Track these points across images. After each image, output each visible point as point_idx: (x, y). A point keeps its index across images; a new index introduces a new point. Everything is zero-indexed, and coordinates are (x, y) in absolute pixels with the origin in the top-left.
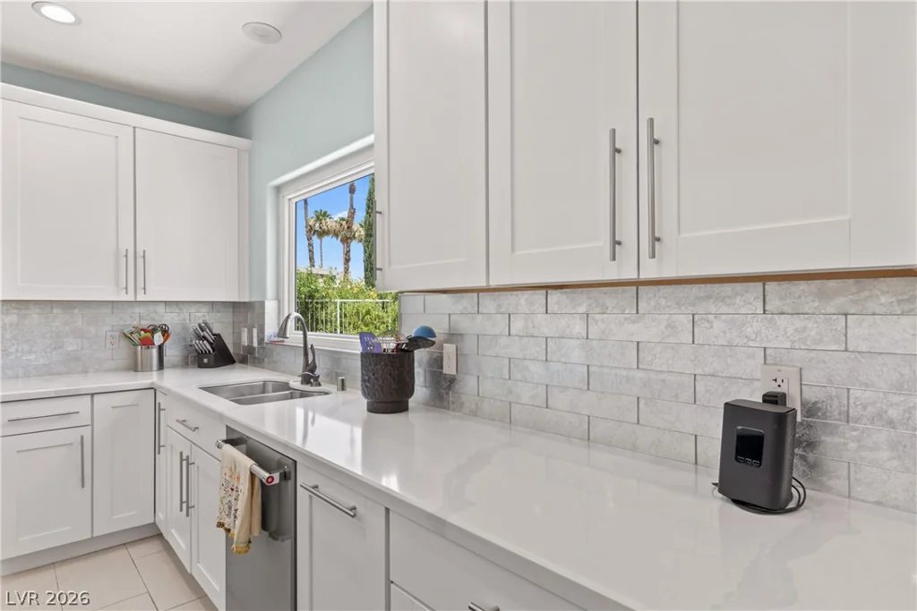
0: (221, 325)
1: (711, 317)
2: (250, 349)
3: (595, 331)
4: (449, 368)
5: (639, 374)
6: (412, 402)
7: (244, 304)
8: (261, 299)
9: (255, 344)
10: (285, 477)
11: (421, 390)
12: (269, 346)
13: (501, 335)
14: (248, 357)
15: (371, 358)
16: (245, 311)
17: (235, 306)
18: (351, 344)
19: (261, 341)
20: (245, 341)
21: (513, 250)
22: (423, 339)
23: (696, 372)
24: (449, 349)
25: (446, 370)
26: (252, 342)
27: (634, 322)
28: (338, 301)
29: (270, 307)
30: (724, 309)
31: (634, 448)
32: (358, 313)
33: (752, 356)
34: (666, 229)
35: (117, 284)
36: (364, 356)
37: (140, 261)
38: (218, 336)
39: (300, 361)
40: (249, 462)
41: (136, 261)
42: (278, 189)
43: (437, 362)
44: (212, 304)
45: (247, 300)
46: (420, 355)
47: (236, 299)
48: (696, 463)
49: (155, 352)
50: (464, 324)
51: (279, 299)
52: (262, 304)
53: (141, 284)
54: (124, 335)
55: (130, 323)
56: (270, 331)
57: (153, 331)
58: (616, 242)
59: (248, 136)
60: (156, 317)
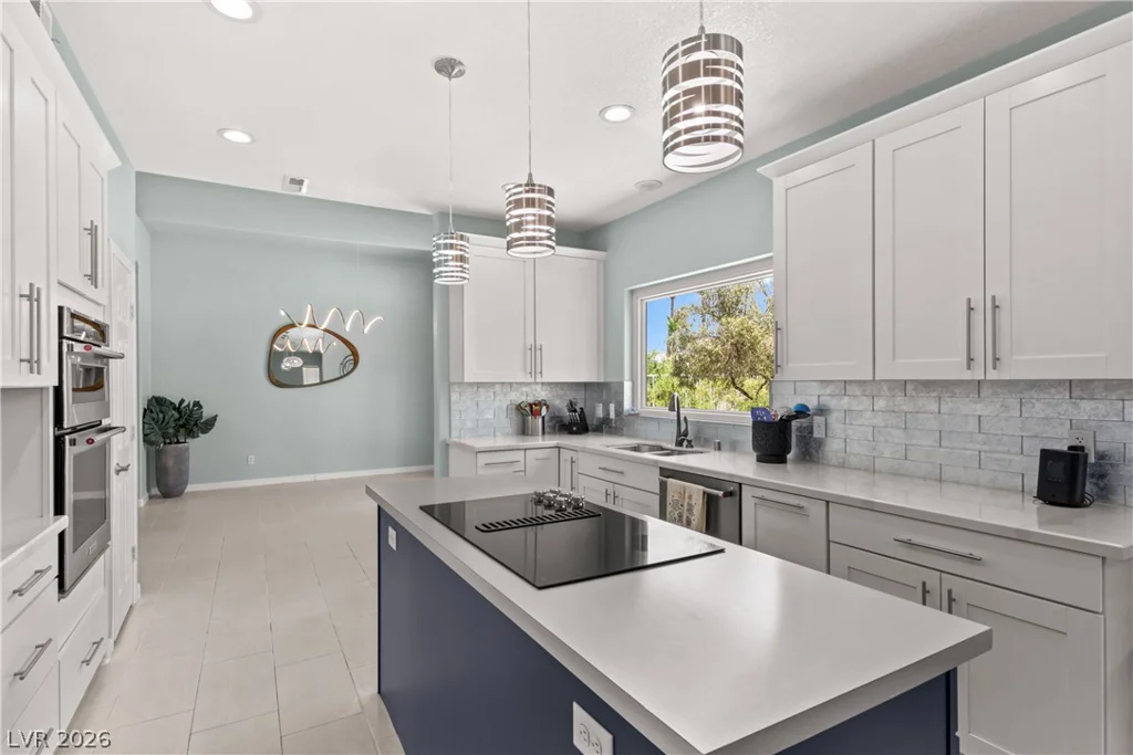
1: (1034, 401)
2: (606, 420)
3: (945, 408)
4: (819, 433)
5: (981, 436)
6: (789, 456)
7: (599, 383)
8: (619, 380)
9: (612, 415)
10: (729, 494)
11: (795, 450)
12: (629, 418)
13: (866, 411)
14: (603, 427)
15: (759, 426)
16: (603, 390)
17: (588, 385)
19: (619, 412)
20: (600, 413)
21: (894, 358)
22: (803, 413)
23: (1023, 434)
24: (818, 420)
25: (816, 435)
26: (608, 414)
27: (976, 403)
29: (627, 386)
30: (1042, 396)
31: (977, 485)
33: (1062, 424)
34: (1003, 352)
36: (756, 424)
37: (538, 352)
38: (582, 410)
40: (699, 487)
41: (534, 352)
42: (632, 292)
43: (808, 430)
44: (571, 385)
45: (602, 380)
46: (795, 424)
47: (593, 380)
48: (1023, 491)
49: (540, 421)
50: (832, 403)
51: (632, 380)
52: (621, 385)
53: (538, 370)
54: (519, 408)
55: (524, 399)
56: (627, 405)
57: (539, 404)
58: (970, 360)
59: (603, 249)
60: (542, 394)
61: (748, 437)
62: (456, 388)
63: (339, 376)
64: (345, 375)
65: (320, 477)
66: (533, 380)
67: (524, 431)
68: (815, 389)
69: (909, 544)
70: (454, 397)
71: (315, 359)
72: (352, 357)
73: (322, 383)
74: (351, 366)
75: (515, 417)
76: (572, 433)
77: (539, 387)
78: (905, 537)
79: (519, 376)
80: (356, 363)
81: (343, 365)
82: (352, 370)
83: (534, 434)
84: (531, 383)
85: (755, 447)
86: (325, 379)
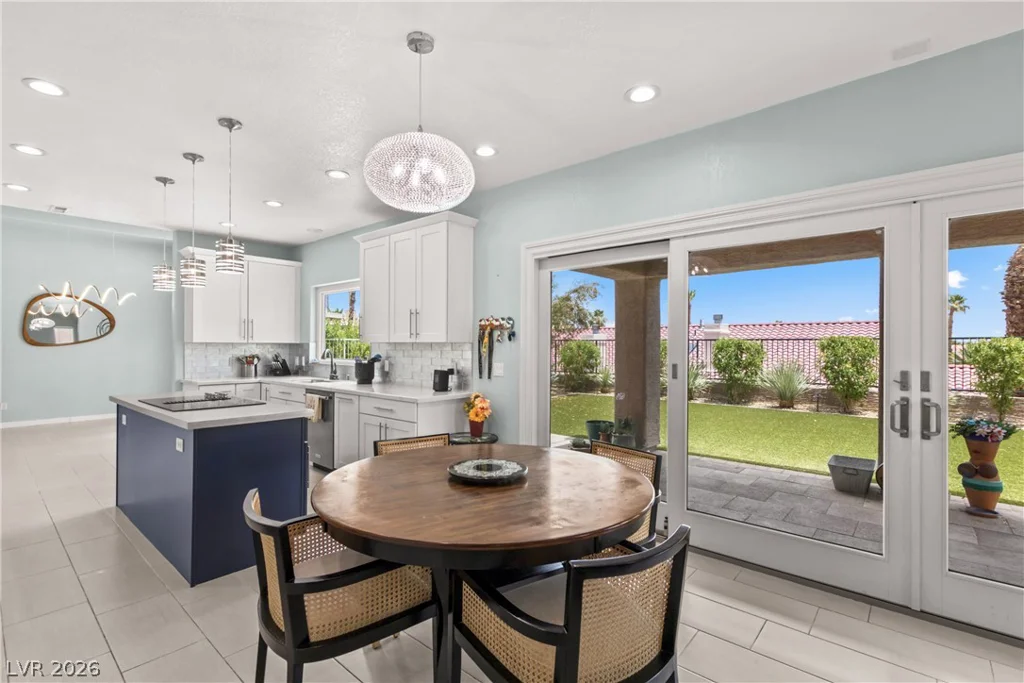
0: (284, 355)
2: (300, 367)
4: (387, 369)
6: (373, 381)
7: (297, 344)
8: (306, 342)
9: (304, 364)
10: (330, 398)
11: (377, 377)
12: (312, 365)
14: (299, 371)
15: (359, 365)
16: (299, 348)
17: (291, 346)
18: (352, 362)
19: (307, 362)
20: (297, 363)
21: (395, 333)
22: (377, 359)
24: (387, 362)
25: (385, 369)
26: (302, 363)
28: (345, 339)
29: (312, 346)
32: (360, 349)
35: (240, 335)
36: (357, 364)
37: (250, 324)
38: (284, 361)
39: (330, 370)
40: (318, 396)
41: (247, 325)
42: (317, 289)
43: (383, 367)
44: (279, 345)
45: (298, 342)
46: (377, 365)
47: (293, 342)
48: (428, 386)
49: (253, 367)
50: (391, 353)
51: (316, 342)
52: (308, 345)
53: (250, 335)
54: (239, 359)
55: (243, 353)
56: (312, 358)
57: (253, 357)
58: (411, 334)
59: (300, 261)
60: (256, 351)
61: (354, 370)
62: (189, 346)
63: (95, 336)
64: (102, 336)
65: (75, 419)
66: (246, 341)
67: (242, 374)
68: (387, 348)
69: (379, 408)
70: (188, 352)
71: (72, 321)
72: (108, 321)
73: (77, 342)
74: (108, 329)
75: (237, 366)
76: (276, 375)
77: (254, 346)
78: (377, 406)
79: (236, 340)
80: (112, 326)
81: (100, 327)
82: (107, 334)
83: (249, 376)
84: (245, 344)
85: (357, 376)
86: (81, 339)
